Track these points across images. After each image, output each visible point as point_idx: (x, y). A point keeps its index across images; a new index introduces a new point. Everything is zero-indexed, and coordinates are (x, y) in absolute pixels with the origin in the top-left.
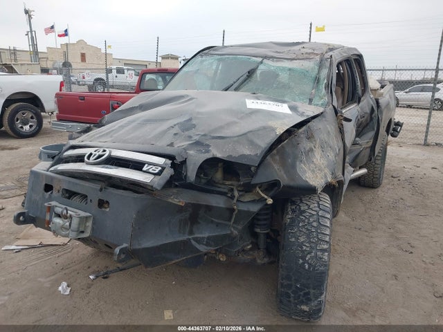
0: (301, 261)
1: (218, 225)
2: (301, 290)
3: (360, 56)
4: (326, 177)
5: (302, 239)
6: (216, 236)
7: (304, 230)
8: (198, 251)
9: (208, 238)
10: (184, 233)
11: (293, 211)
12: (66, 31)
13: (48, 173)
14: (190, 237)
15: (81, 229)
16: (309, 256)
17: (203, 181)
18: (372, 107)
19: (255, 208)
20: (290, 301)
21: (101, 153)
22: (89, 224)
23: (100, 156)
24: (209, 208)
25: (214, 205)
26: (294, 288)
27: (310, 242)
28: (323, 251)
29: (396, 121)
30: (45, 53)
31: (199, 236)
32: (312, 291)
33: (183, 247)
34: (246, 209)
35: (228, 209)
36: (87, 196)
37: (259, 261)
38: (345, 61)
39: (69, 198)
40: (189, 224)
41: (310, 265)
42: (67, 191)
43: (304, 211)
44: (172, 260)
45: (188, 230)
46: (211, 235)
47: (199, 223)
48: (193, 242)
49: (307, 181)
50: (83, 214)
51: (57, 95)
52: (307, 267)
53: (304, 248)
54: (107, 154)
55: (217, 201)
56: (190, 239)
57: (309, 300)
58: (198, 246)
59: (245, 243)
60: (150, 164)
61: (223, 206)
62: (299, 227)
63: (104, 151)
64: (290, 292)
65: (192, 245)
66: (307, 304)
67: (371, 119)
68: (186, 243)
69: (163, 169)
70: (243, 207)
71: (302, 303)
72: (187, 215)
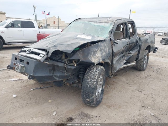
0: (87, 84)
1: (62, 72)
2: (87, 93)
3: (133, 22)
4: (100, 60)
5: (88, 78)
6: (62, 76)
7: (90, 75)
8: (56, 80)
9: (59, 76)
10: (51, 73)
11: (89, 70)
12: (49, 13)
13: (18, 55)
14: (53, 75)
15: (22, 70)
16: (90, 83)
17: (58, 58)
18: (137, 40)
19: (73, 68)
20: (84, 98)
21: (30, 50)
22: (24, 69)
23: (30, 51)
24: (58, 66)
25: (59, 65)
26: (85, 93)
27: (90, 79)
28: (94, 81)
29: (156, 47)
30: (42, 21)
31: (56, 75)
32: (90, 94)
33: (51, 78)
34: (70, 68)
35: (64, 67)
36: (24, 61)
37: (80, 87)
38: (124, 23)
39: (21, 62)
40: (53, 71)
41: (90, 85)
42: (21, 60)
43: (92, 70)
44: (47, 81)
45: (52, 73)
46: (60, 75)
47: (56, 71)
48: (54, 77)
49: (91, 61)
50: (22, 65)
51: (37, 35)
52: (89, 86)
53: (89, 80)
54: (31, 50)
55: (61, 65)
56: (53, 76)
57: (89, 97)
58: (56, 78)
59: (75, 81)
60: (41, 54)
61: (62, 66)
62: (88, 74)
63: (31, 49)
64: (84, 94)
65: (54, 78)
66: (89, 99)
67: (137, 44)
68: (51, 77)
69: (45, 55)
70: (69, 67)
71: (87, 98)
72: (51, 68)
